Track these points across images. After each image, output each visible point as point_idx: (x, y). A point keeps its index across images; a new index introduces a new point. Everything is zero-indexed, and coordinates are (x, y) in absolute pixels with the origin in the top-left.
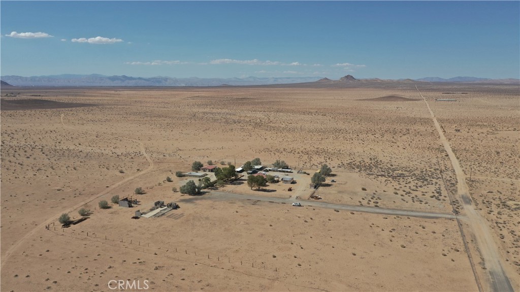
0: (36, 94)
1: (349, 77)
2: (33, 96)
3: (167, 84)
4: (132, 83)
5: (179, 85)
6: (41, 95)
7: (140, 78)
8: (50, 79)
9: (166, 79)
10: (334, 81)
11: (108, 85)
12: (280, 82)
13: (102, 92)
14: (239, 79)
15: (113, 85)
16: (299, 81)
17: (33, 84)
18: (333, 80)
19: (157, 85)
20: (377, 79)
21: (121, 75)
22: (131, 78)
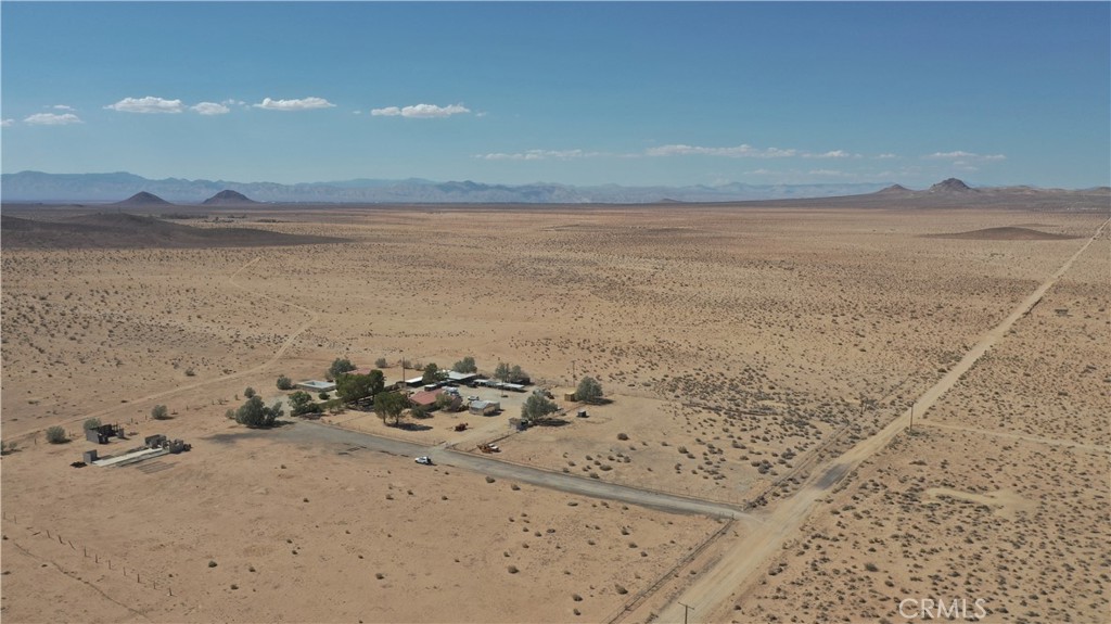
0: (268, 218)
1: (952, 184)
2: (262, 221)
3: (554, 198)
4: (483, 197)
5: (578, 202)
6: (277, 219)
7: (499, 187)
8: (329, 188)
9: (551, 189)
10: (916, 193)
11: (438, 200)
12: (799, 194)
13: (400, 215)
14: (709, 188)
15: (446, 200)
16: (843, 192)
17: (297, 199)
18: (916, 189)
19: (533, 200)
20: (1022, 189)
21: (463, 181)
22: (483, 187)
